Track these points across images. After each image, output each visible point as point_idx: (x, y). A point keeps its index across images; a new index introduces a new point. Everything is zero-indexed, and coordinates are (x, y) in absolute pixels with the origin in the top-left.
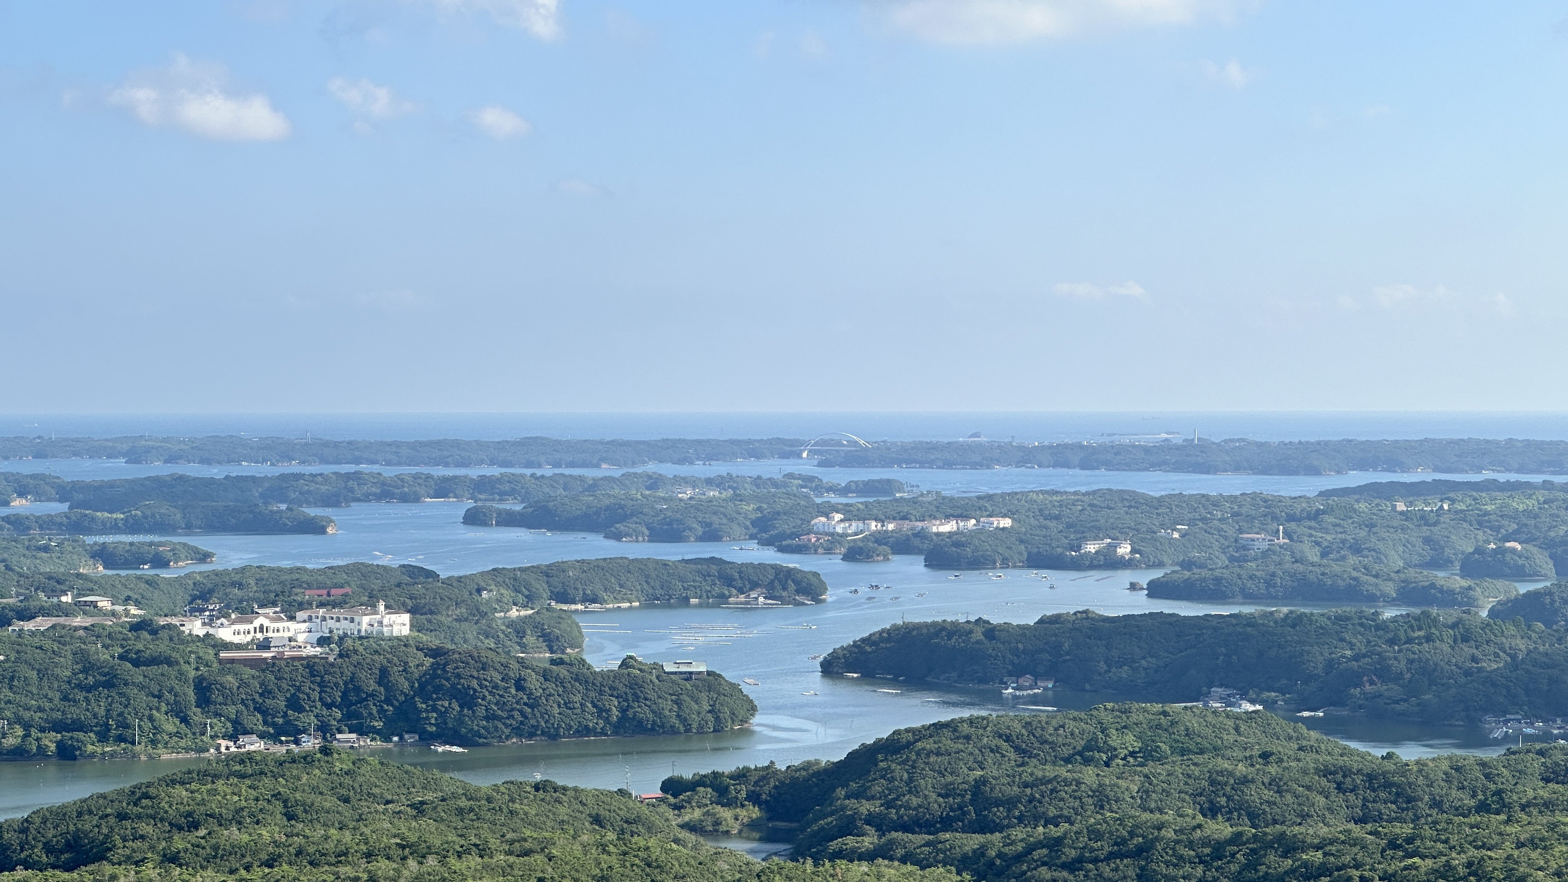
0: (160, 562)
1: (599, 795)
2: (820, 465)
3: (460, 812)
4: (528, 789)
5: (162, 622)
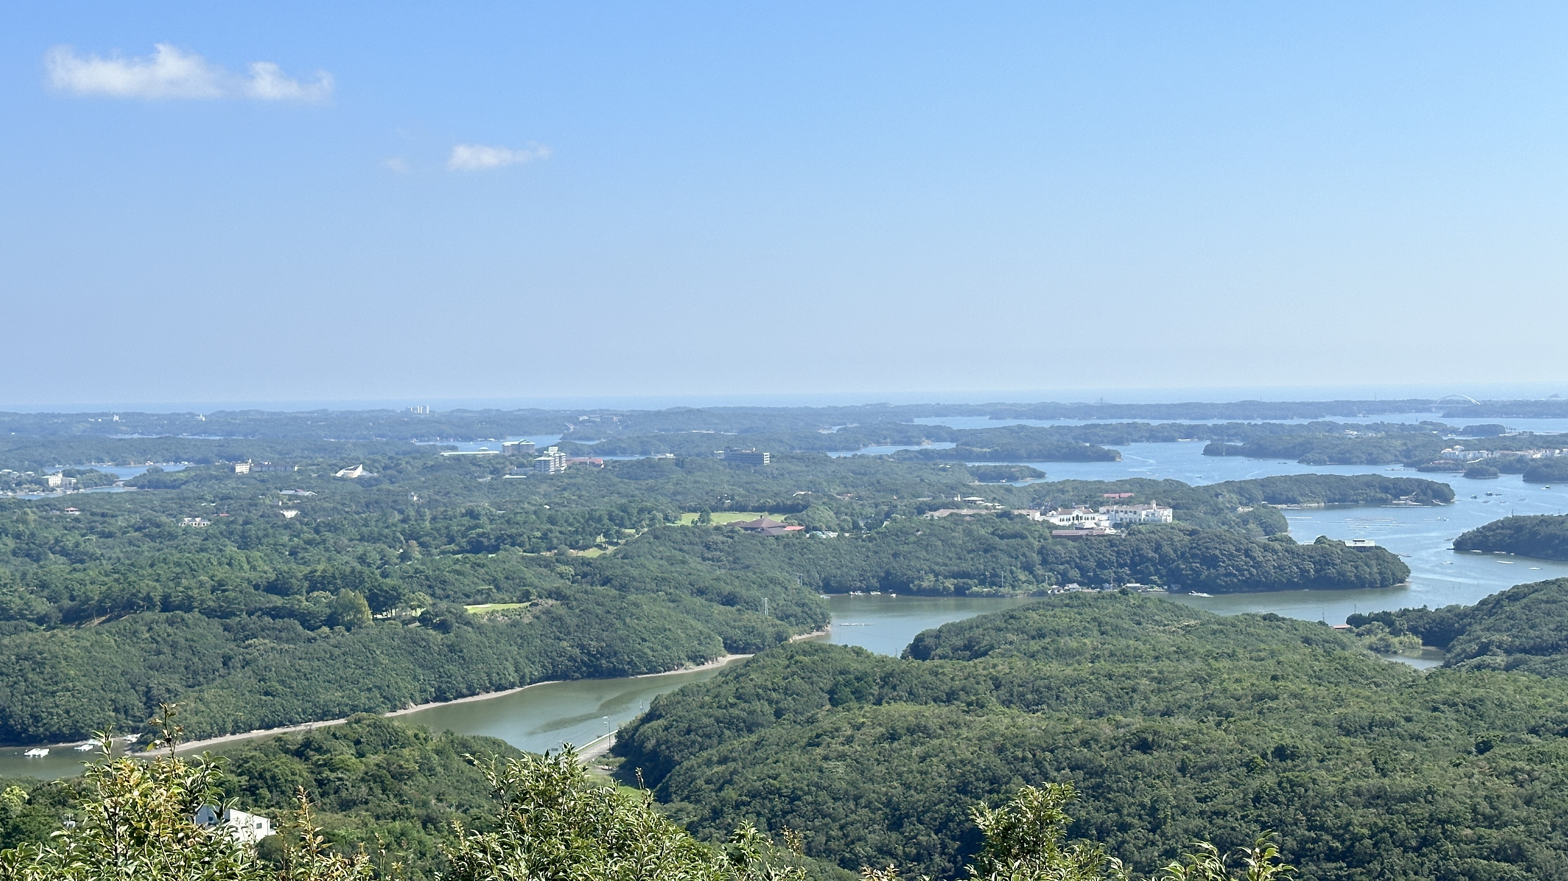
0: (1012, 478)
1: (1306, 624)
2: (1444, 416)
3: (1214, 633)
4: (1259, 619)
5: (1016, 512)
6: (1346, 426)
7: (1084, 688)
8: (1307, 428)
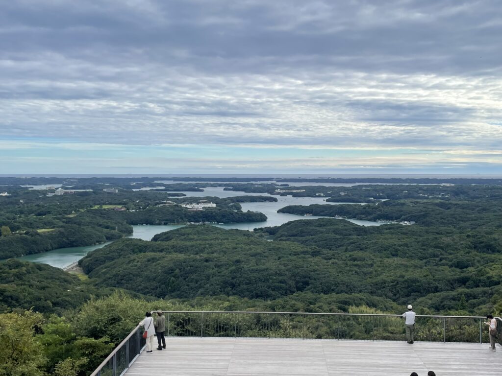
0: (179, 196)
1: (244, 231)
4: (234, 230)
5: (179, 205)
6: (256, 184)
7: (194, 248)
8: (246, 184)
